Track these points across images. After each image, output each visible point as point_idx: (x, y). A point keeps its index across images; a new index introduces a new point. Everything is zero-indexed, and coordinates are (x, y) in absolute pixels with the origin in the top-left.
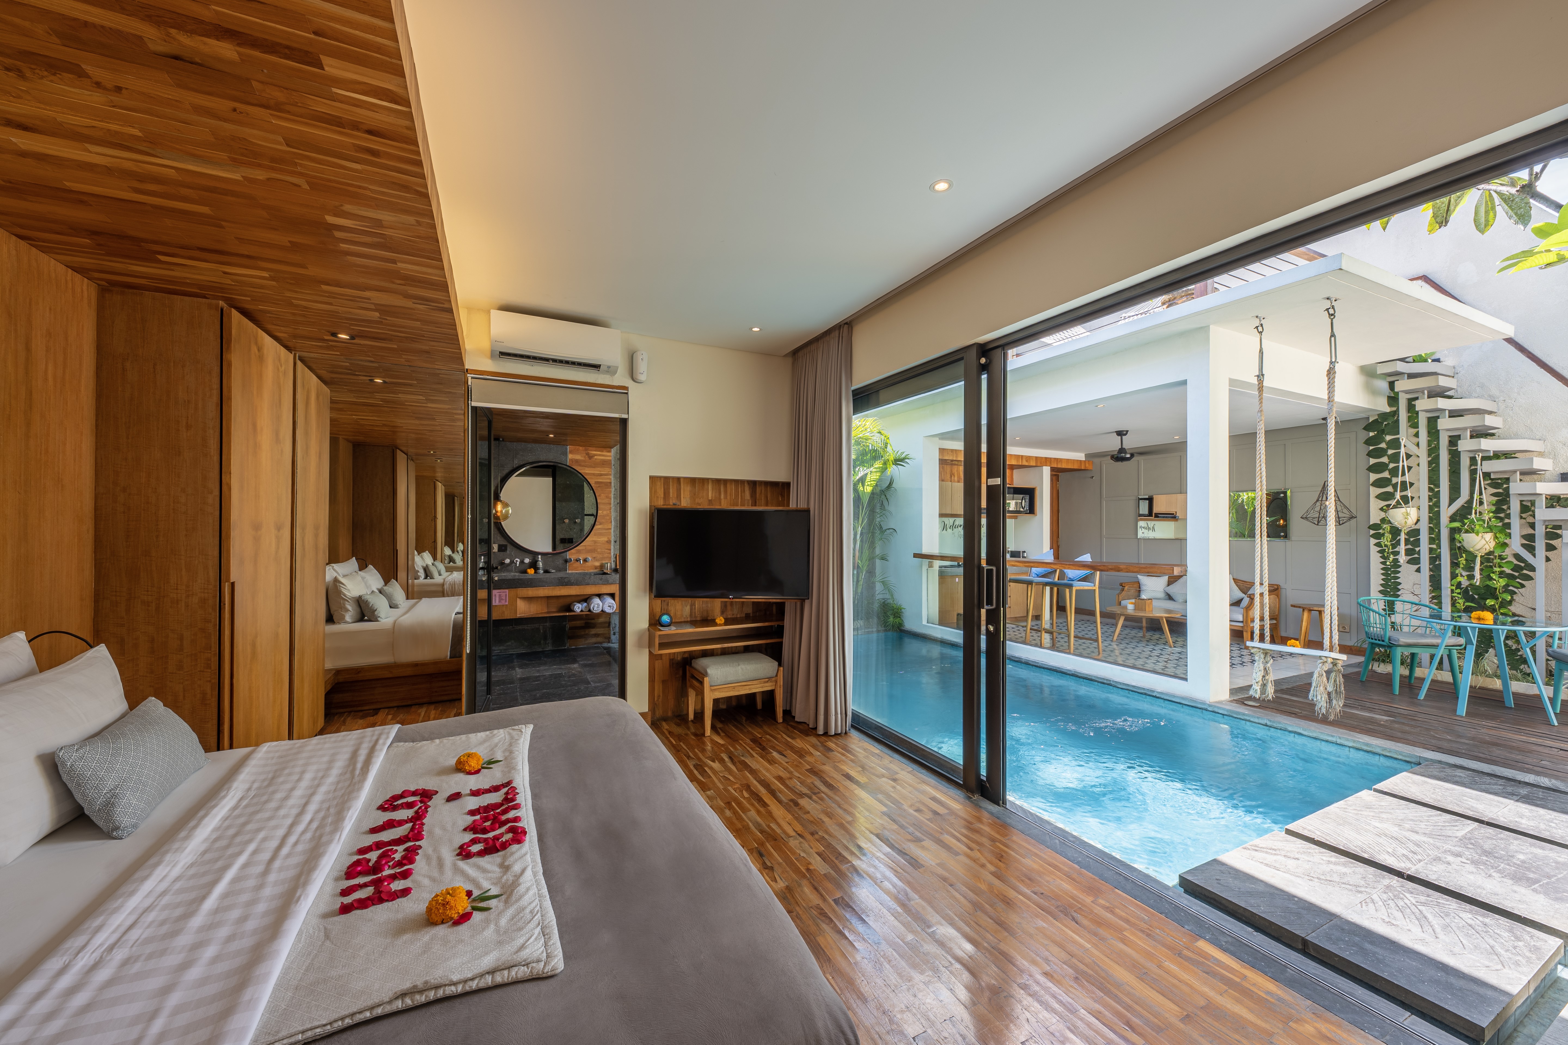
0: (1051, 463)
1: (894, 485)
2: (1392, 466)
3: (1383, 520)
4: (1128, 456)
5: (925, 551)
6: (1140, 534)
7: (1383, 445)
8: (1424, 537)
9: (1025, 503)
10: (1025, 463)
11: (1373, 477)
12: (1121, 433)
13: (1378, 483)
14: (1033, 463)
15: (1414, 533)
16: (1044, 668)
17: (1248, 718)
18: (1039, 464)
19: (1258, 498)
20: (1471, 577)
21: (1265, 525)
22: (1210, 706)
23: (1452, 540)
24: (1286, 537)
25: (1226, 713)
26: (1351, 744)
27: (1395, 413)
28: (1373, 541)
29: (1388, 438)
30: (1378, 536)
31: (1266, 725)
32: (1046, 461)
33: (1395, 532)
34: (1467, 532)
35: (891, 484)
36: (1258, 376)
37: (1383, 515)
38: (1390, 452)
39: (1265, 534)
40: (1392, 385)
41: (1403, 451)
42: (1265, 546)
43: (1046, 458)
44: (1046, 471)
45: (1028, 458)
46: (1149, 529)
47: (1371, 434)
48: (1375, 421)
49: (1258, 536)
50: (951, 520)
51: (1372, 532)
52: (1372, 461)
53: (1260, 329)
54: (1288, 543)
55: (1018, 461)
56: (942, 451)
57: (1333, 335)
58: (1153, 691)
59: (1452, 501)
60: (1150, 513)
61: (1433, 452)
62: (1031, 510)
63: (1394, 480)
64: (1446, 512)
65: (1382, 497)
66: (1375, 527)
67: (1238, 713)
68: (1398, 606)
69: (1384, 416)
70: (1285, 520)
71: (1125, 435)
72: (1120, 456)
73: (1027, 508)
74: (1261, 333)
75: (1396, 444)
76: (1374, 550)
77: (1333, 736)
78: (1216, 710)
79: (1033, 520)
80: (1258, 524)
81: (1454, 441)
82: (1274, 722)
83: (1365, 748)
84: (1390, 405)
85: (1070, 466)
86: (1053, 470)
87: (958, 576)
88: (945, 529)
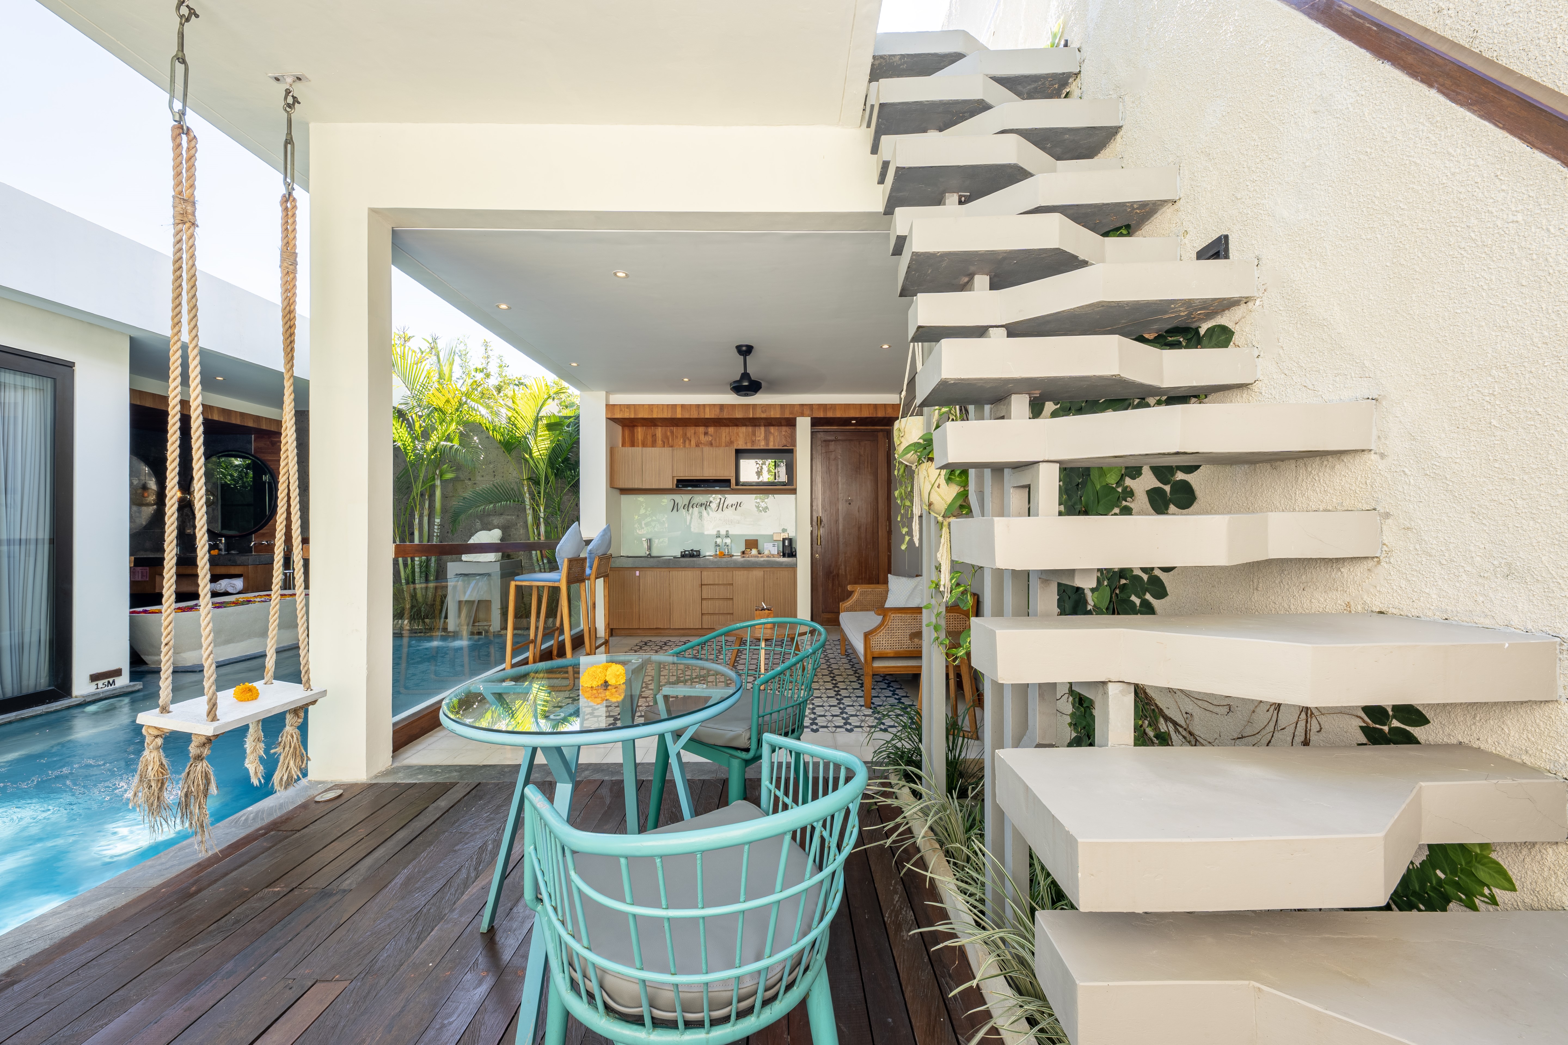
12: (745, 351)
32: (803, 409)
44: (803, 424)
56: (609, 407)
62: (791, 480)
73: (783, 477)
87: (636, 568)
88: (675, 509)
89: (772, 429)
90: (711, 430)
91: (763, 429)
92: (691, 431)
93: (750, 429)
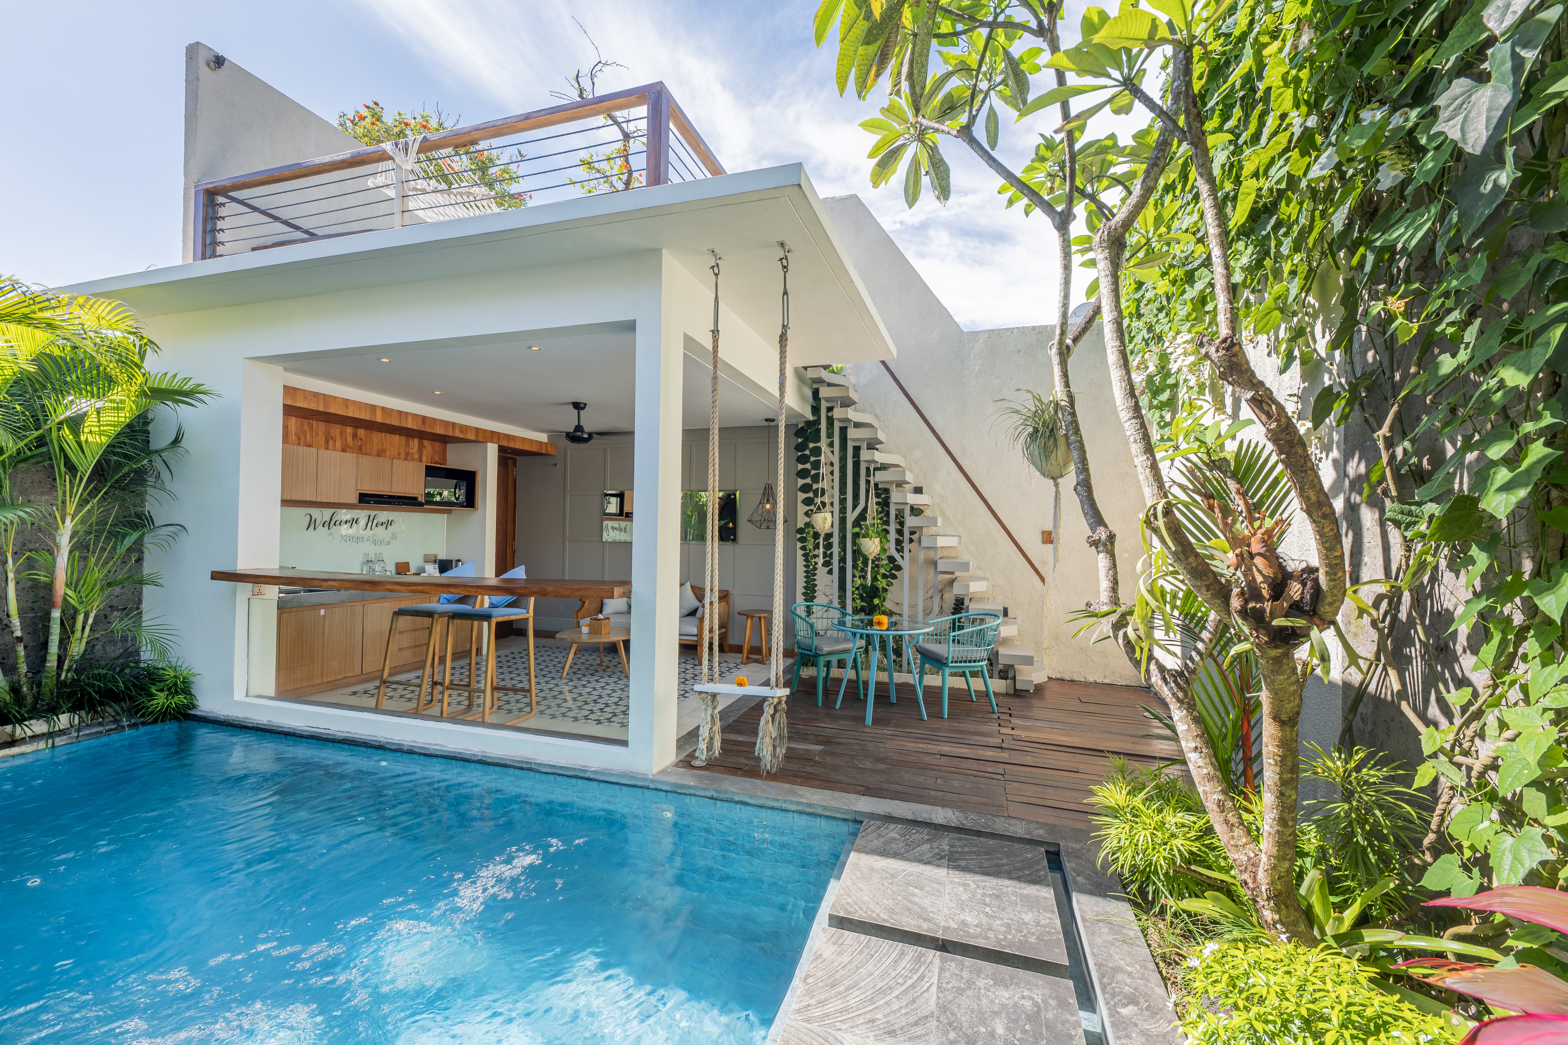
0: (499, 439)
1: (184, 443)
2: (813, 472)
3: (808, 525)
4: (586, 436)
5: (243, 566)
6: (605, 537)
7: (807, 452)
8: (835, 540)
9: (461, 493)
10: (458, 434)
11: (801, 482)
12: (578, 406)
13: (805, 488)
14: (471, 436)
15: (829, 536)
16: (437, 756)
17: (693, 792)
18: (481, 439)
19: (711, 498)
20: (864, 577)
21: (716, 528)
22: (652, 781)
23: (854, 543)
24: (734, 540)
25: (669, 789)
26: (794, 807)
27: (817, 422)
28: (799, 545)
29: (811, 445)
30: (803, 540)
31: (712, 798)
32: (493, 436)
33: (816, 535)
34: (864, 537)
35: (176, 441)
36: (713, 331)
37: (807, 520)
38: (812, 459)
39: (716, 538)
40: (816, 393)
41: (822, 458)
42: (716, 550)
43: (492, 432)
44: (492, 450)
45: (464, 428)
46: (620, 530)
47: (800, 440)
48: (802, 428)
49: (709, 543)
50: (327, 513)
51: (799, 536)
52: (800, 467)
53: (716, 270)
54: (737, 547)
55: (446, 429)
56: (288, 390)
57: (785, 293)
58: (586, 771)
59: (855, 507)
60: (621, 513)
61: (843, 459)
62: (470, 502)
63: (815, 486)
64: (851, 517)
65: (808, 502)
66: (800, 531)
67: (683, 786)
68: (815, 609)
69: (809, 423)
70: (735, 523)
71: (583, 408)
72: (577, 436)
73: (462, 498)
74: (716, 275)
75: (817, 451)
76: (800, 553)
77: (778, 800)
78: (659, 786)
79: (470, 517)
80: (709, 526)
81: (857, 449)
82: (720, 792)
83: (808, 810)
84: (813, 414)
85: (526, 447)
86: (502, 450)
87: (322, 605)
88: (312, 526)
89: (426, 442)
90: (361, 432)
91: (416, 441)
92: (336, 430)
93: (403, 438)
